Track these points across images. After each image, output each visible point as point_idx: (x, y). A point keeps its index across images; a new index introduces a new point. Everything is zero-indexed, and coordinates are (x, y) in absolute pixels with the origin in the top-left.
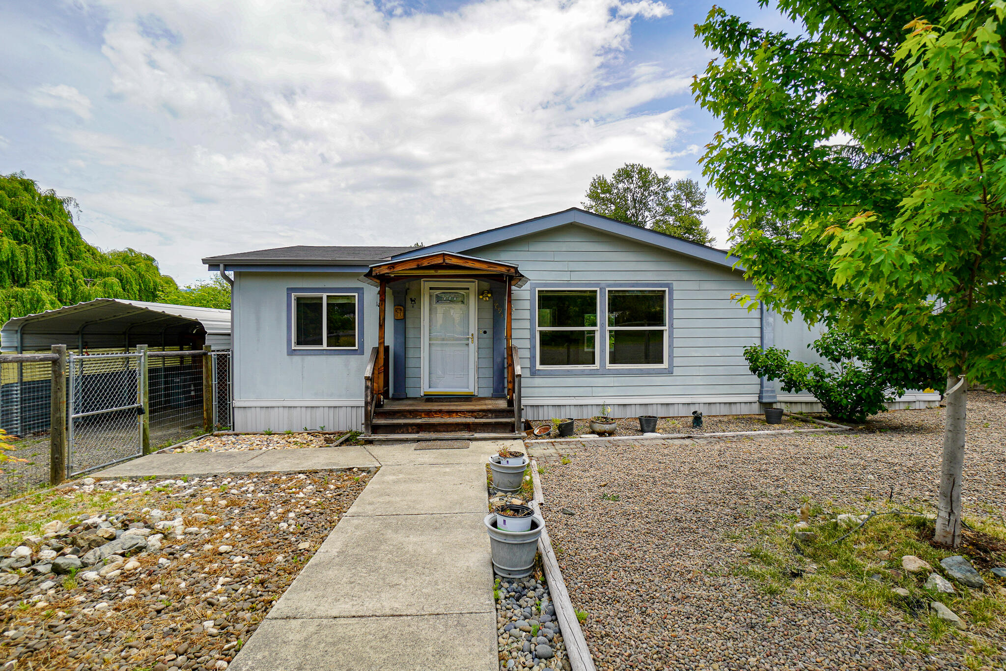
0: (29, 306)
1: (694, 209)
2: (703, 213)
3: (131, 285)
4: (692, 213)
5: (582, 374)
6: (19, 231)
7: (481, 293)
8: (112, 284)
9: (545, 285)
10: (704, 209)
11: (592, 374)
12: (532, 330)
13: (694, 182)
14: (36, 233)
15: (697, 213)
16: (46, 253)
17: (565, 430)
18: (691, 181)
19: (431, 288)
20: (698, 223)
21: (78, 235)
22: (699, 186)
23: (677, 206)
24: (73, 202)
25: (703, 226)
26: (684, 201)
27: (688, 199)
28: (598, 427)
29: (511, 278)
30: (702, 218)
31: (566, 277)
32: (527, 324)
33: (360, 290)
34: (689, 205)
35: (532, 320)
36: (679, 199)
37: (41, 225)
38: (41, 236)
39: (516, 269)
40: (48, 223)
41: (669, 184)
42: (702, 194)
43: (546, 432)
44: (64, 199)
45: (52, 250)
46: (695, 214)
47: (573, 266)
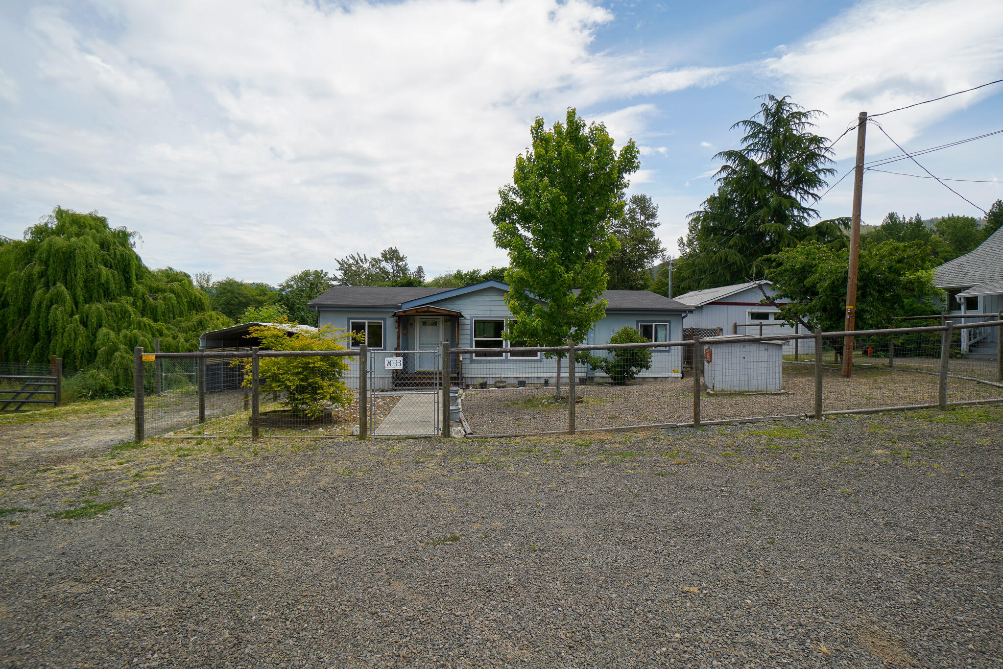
0: (120, 316)
1: (647, 222)
2: (655, 226)
3: (181, 299)
4: (645, 225)
5: (496, 362)
6: (107, 260)
7: (445, 321)
8: (171, 297)
9: (477, 317)
10: (656, 222)
11: (501, 362)
12: (471, 340)
13: (648, 197)
14: (118, 260)
15: (650, 225)
16: (124, 275)
17: (484, 385)
18: (645, 197)
19: (420, 319)
20: (651, 234)
21: (140, 259)
22: (652, 201)
23: (633, 218)
24: (138, 236)
25: (656, 237)
26: (639, 214)
27: (643, 213)
28: (498, 385)
29: (459, 317)
30: (654, 229)
31: (488, 313)
32: (469, 337)
33: (384, 319)
34: (643, 218)
35: (471, 335)
36: (634, 212)
37: (121, 255)
38: (121, 262)
39: (461, 313)
40: (126, 253)
41: (624, 199)
42: (654, 208)
43: (475, 387)
44: (131, 233)
45: (128, 273)
46: (648, 227)
47: (492, 308)
